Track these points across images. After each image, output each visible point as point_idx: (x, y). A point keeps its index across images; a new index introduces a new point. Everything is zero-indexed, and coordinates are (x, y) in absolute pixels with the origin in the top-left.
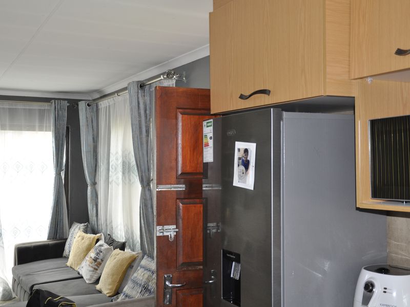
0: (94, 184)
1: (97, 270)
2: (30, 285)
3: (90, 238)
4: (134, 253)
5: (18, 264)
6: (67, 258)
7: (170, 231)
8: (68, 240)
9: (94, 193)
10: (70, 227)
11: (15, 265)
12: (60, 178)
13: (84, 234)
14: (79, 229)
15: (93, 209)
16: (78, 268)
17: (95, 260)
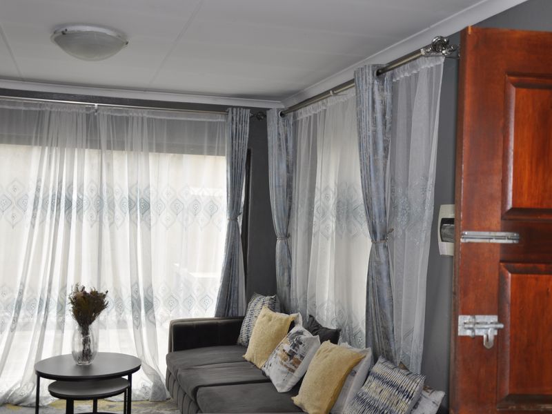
0: (287, 236)
1: (293, 371)
2: (192, 387)
3: (281, 319)
4: (356, 350)
5: (175, 350)
6: (244, 347)
7: (485, 327)
8: (247, 319)
9: (286, 250)
10: (248, 300)
11: (170, 350)
12: (236, 226)
13: (271, 312)
14: (263, 304)
15: (283, 274)
16: (263, 364)
17: (291, 355)
